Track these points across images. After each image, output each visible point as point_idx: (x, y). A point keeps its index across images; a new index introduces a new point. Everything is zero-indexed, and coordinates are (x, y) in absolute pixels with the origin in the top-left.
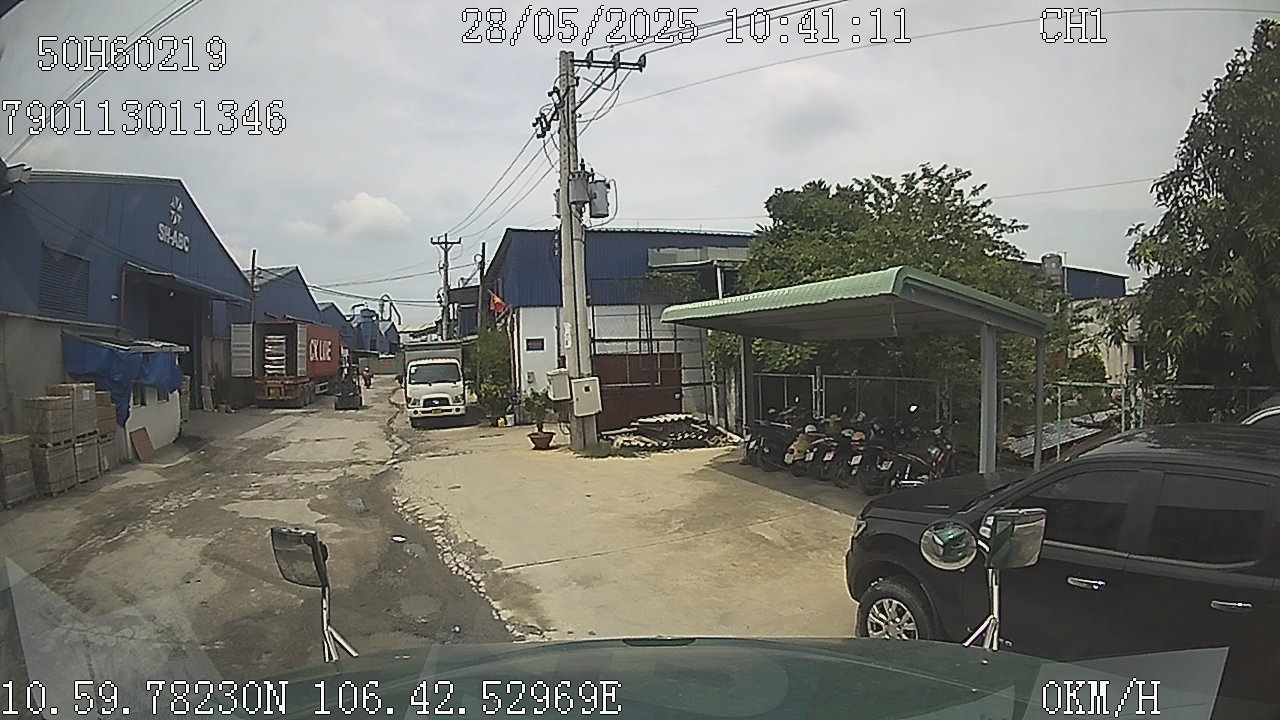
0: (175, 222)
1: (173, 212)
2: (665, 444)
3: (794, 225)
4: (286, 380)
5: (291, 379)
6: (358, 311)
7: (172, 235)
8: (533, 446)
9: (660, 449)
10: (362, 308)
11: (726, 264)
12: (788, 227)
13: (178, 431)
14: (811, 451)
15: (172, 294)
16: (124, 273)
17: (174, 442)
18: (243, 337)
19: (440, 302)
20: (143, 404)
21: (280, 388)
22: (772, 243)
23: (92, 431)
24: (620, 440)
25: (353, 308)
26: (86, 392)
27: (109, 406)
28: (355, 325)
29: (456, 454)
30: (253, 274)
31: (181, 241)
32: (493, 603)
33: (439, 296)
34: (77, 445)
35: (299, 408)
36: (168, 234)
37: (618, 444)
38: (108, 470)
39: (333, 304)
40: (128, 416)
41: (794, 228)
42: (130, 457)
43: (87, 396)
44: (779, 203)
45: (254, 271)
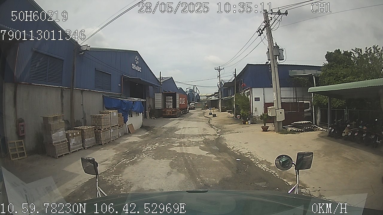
0: (137, 63)
1: (136, 60)
2: (303, 130)
3: (334, 63)
4: (173, 110)
5: (174, 110)
6: (188, 90)
7: (136, 67)
8: (263, 130)
9: (302, 132)
10: (189, 89)
11: (316, 75)
12: (332, 63)
13: (141, 125)
14: (350, 132)
15: (137, 84)
16: (122, 78)
17: (140, 128)
18: (159, 97)
19: (218, 87)
20: (132, 117)
21: (171, 112)
22: (329, 68)
23: (116, 125)
24: (290, 129)
25: (187, 89)
26: (115, 113)
27: (122, 117)
28: (187, 94)
29: (238, 133)
30: (161, 79)
31: (139, 69)
32: (284, 180)
33: (218, 85)
34: (111, 129)
35: (177, 118)
36: (135, 67)
37: (289, 130)
38: (120, 137)
39: (181, 88)
40: (127, 120)
41: (334, 64)
42: (127, 132)
43: (115, 114)
44: (329, 56)
45: (160, 78)
